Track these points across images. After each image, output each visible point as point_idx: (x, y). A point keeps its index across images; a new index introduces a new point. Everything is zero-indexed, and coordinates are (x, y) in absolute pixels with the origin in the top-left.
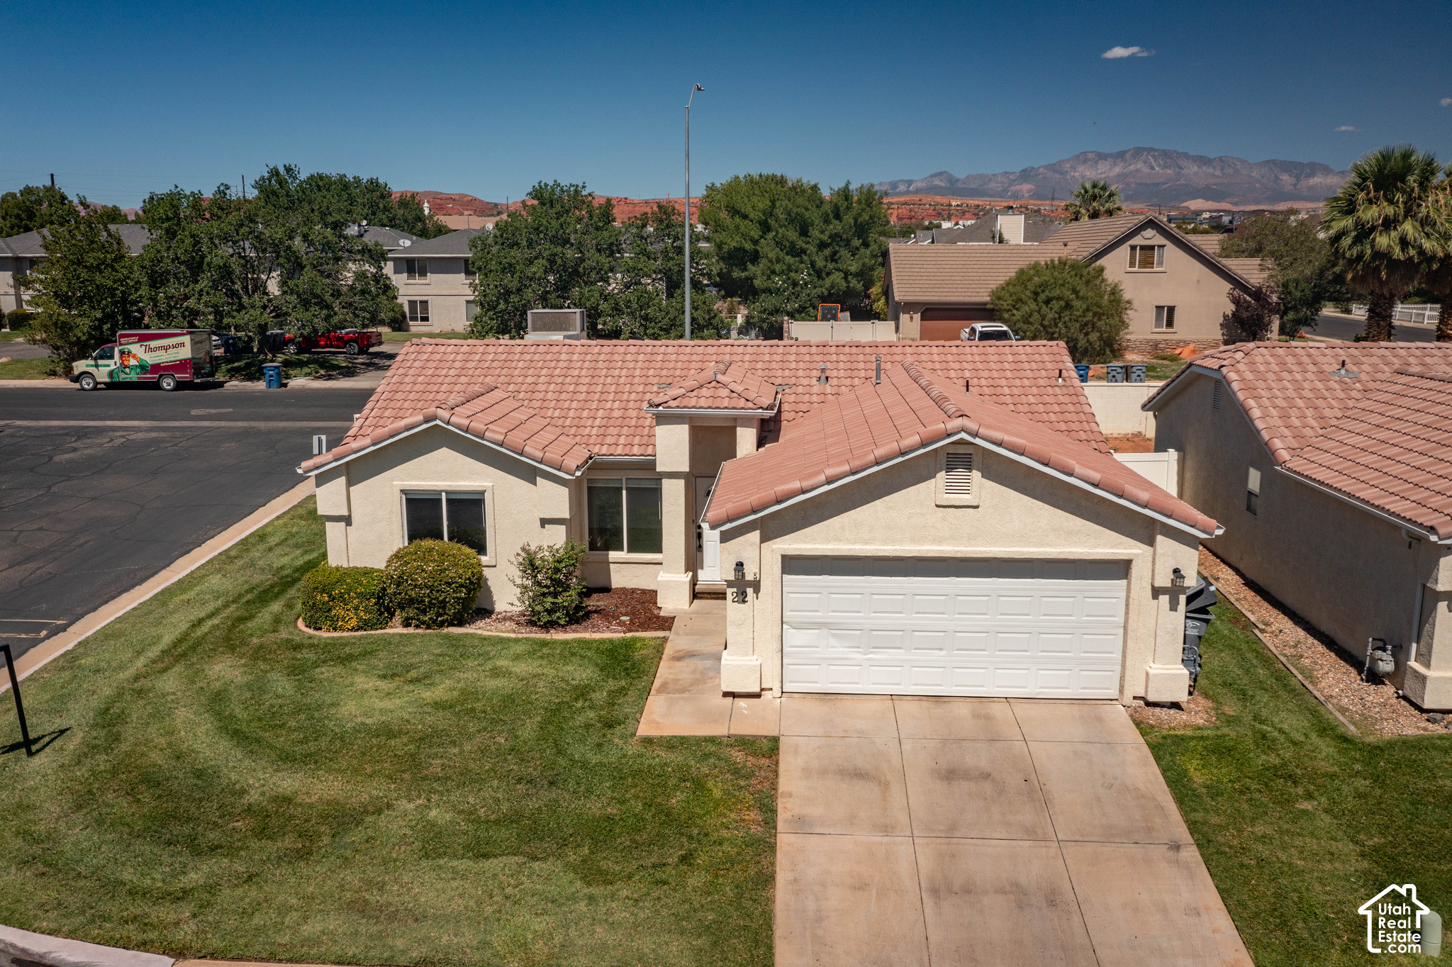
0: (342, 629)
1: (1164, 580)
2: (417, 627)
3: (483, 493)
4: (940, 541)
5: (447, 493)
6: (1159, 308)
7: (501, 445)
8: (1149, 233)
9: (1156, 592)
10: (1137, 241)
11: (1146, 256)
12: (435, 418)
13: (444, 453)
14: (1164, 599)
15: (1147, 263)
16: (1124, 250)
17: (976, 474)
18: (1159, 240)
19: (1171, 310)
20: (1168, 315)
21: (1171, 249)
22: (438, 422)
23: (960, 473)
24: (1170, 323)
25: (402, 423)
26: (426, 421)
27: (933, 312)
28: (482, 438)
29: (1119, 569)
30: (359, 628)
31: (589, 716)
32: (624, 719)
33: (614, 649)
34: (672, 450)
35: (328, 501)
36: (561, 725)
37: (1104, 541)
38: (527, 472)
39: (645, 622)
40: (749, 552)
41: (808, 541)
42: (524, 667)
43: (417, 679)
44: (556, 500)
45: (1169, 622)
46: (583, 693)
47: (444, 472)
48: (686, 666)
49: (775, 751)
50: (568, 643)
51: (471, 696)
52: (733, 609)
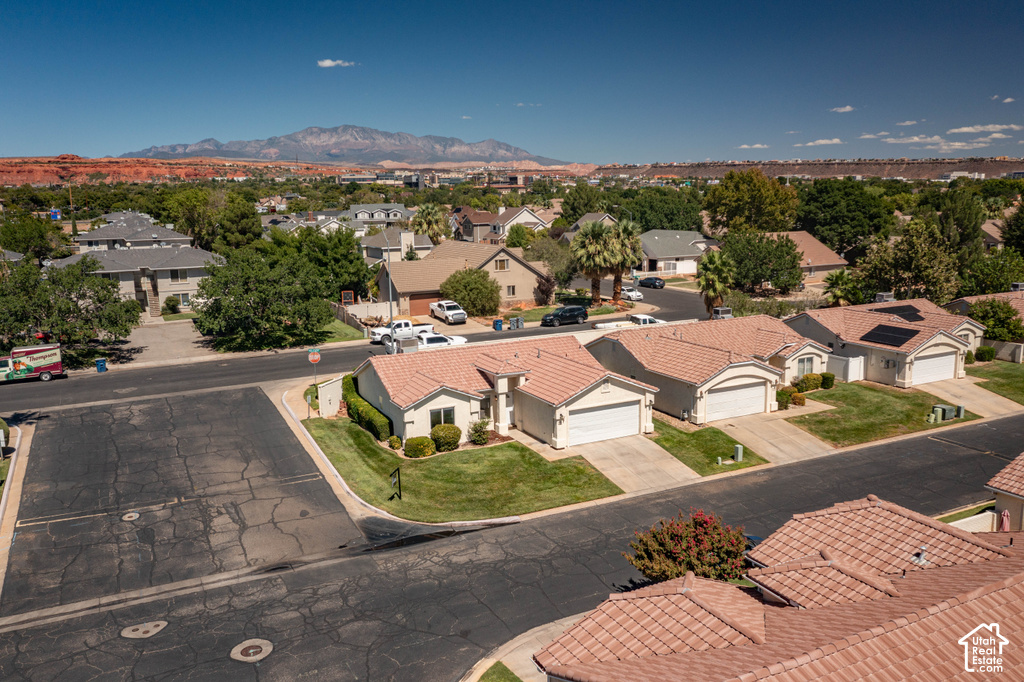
0: (427, 456)
1: (648, 403)
2: (447, 451)
3: (454, 407)
4: (602, 401)
5: (444, 408)
6: (509, 287)
7: (462, 392)
8: (502, 254)
9: (646, 406)
10: (498, 258)
11: (502, 264)
14: (648, 408)
15: (502, 267)
16: (493, 262)
17: (610, 385)
18: (506, 257)
19: (513, 287)
20: (512, 290)
21: (511, 261)
22: (444, 387)
23: (606, 385)
24: (513, 293)
25: (433, 389)
26: (441, 387)
27: (415, 296)
28: (457, 390)
29: (639, 402)
30: (432, 454)
31: (533, 460)
32: (542, 459)
33: (510, 446)
34: (503, 386)
35: (408, 417)
36: (530, 463)
37: (635, 396)
38: (467, 399)
39: (504, 439)
40: (563, 411)
41: (575, 406)
42: (497, 454)
43: (475, 462)
44: (476, 406)
45: (649, 413)
46: (523, 456)
47: (443, 403)
48: (535, 446)
49: (583, 458)
50: (495, 447)
51: (498, 462)
52: (558, 426)
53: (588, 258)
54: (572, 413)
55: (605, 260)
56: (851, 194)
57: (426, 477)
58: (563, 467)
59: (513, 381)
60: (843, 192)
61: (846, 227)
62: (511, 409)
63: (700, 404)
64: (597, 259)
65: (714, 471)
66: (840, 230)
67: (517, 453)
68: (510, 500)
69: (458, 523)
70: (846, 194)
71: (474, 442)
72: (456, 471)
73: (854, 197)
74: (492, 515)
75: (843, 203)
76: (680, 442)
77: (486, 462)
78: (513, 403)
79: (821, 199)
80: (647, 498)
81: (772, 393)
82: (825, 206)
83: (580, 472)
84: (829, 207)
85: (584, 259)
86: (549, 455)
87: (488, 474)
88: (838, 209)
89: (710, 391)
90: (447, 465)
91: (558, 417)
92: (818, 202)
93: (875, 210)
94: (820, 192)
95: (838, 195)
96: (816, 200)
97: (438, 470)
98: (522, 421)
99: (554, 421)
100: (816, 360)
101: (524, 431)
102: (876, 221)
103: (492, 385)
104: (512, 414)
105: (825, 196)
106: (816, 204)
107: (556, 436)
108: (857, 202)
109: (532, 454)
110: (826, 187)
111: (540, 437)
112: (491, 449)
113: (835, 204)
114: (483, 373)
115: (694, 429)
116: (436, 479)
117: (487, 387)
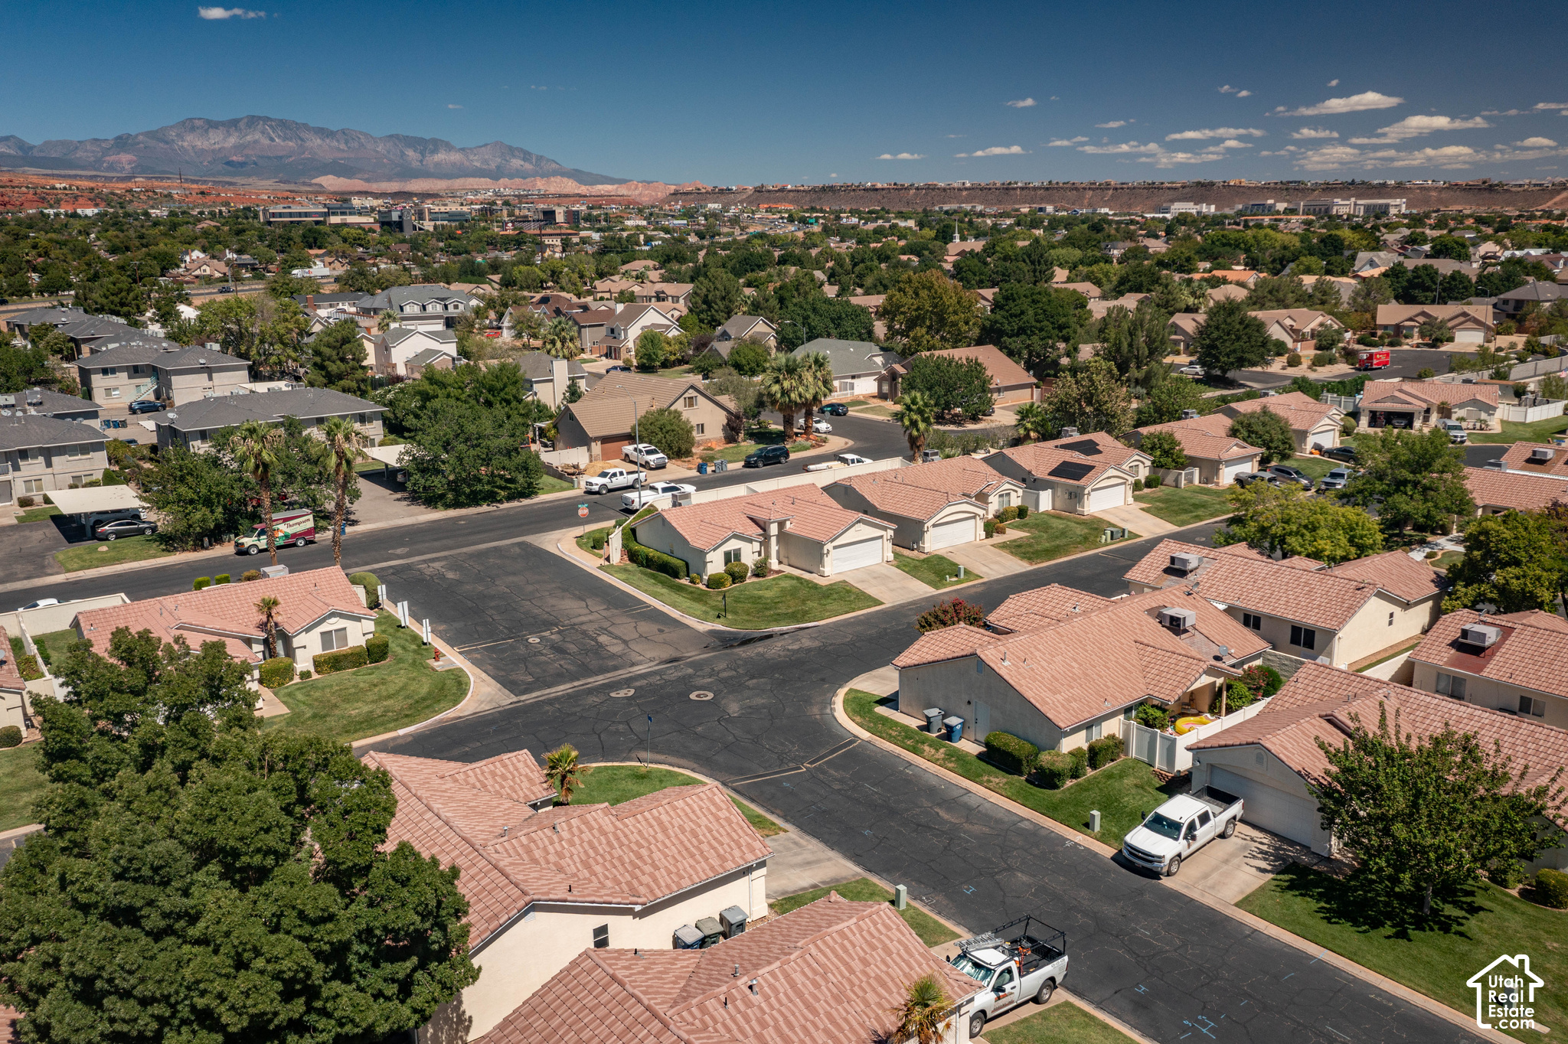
1: (889, 537)
3: (740, 548)
4: (857, 537)
5: (732, 550)
6: (699, 425)
8: (691, 391)
10: (686, 395)
11: (691, 402)
14: (889, 540)
15: (691, 404)
16: (681, 401)
18: (695, 394)
19: (703, 425)
20: (701, 428)
21: (700, 398)
23: (859, 524)
24: (702, 431)
27: (605, 440)
29: (881, 537)
31: (810, 585)
32: (817, 584)
33: (781, 577)
34: (774, 529)
35: (709, 557)
37: (879, 533)
38: (750, 541)
39: (775, 572)
40: (829, 546)
41: (837, 543)
42: (775, 583)
44: (756, 546)
45: (889, 546)
46: (801, 583)
47: (733, 545)
48: (806, 576)
49: (847, 582)
50: (771, 579)
51: (784, 588)
52: (825, 559)
53: (783, 394)
54: (835, 548)
58: (833, 589)
59: (781, 524)
60: (1030, 299)
61: (1035, 338)
62: (779, 547)
63: (927, 536)
64: (793, 395)
65: (945, 586)
66: (1028, 342)
67: (794, 581)
68: (805, 613)
69: (777, 629)
70: (1033, 301)
71: (757, 575)
73: (1042, 305)
74: (798, 622)
75: (1031, 312)
76: (915, 567)
77: (775, 589)
80: (902, 606)
81: (981, 525)
82: (1011, 316)
83: (848, 592)
84: (1016, 316)
85: (779, 395)
86: (822, 582)
87: (781, 596)
88: (1025, 318)
89: (934, 526)
91: (824, 551)
93: (1064, 320)
95: (1024, 304)
96: (1002, 308)
98: (788, 557)
99: (821, 555)
100: (1013, 494)
101: (790, 565)
102: (1065, 332)
103: (764, 530)
105: (1011, 304)
107: (823, 566)
109: (805, 581)
111: (807, 569)
112: (769, 580)
113: (1022, 313)
114: (752, 519)
115: (923, 556)
116: (744, 602)
117: (761, 531)
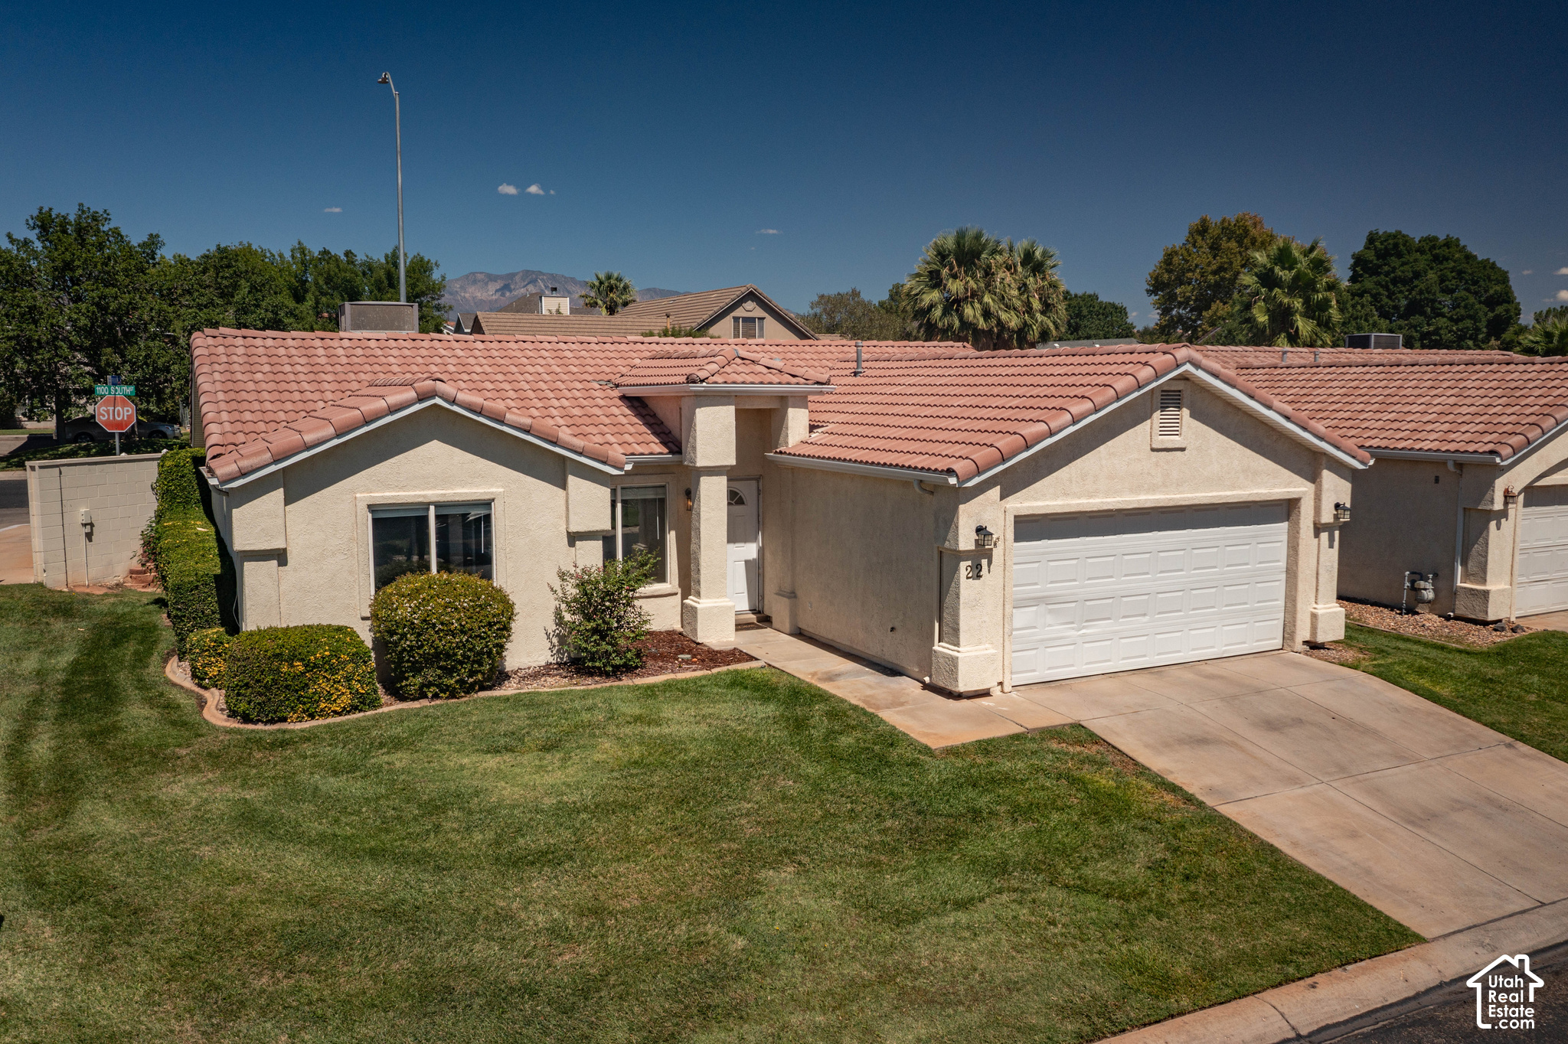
0: (323, 714)
1: (1327, 517)
2: (436, 696)
3: (487, 504)
4: (1153, 489)
5: (438, 505)
7: (527, 432)
8: (750, 305)
9: (1318, 529)
10: (739, 312)
11: (749, 328)
12: (433, 394)
13: (435, 448)
14: (1324, 536)
16: (727, 323)
17: (1186, 412)
18: (759, 312)
21: (770, 323)
22: (438, 401)
23: (1172, 411)
25: (381, 404)
26: (420, 400)
28: (502, 422)
29: (1285, 509)
30: (355, 708)
31: (845, 741)
32: (892, 738)
33: (738, 682)
34: (714, 437)
35: (251, 528)
36: (835, 756)
37: (1279, 482)
38: (552, 470)
39: (713, 657)
40: (990, 512)
41: (1046, 495)
42: (668, 711)
43: (548, 748)
44: (595, 505)
45: (1326, 560)
46: (799, 725)
47: (433, 476)
48: (857, 687)
49: (1095, 739)
50: (668, 686)
51: (670, 747)
52: (967, 588)
53: (946, 311)
55: (987, 314)
56: (1447, 259)
57: (248, 820)
58: (1008, 779)
59: (759, 421)
60: (1429, 256)
62: (750, 551)
63: (1498, 543)
66: (1425, 329)
67: (771, 709)
70: (1436, 259)
71: (577, 665)
72: (429, 790)
73: (1452, 264)
77: (607, 749)
78: (760, 524)
79: (1386, 268)
85: (937, 313)
86: (921, 721)
87: (602, 809)
88: (1422, 286)
89: (1531, 492)
90: (400, 760)
91: (966, 541)
92: (1378, 274)
94: (1383, 255)
96: (1374, 271)
97: (332, 784)
98: (792, 595)
99: (945, 562)
101: (800, 634)
103: (675, 441)
104: (755, 571)
106: (1375, 278)
107: (952, 635)
108: (1460, 272)
109: (840, 713)
110: (1396, 245)
111: (873, 650)
112: (650, 691)
114: (638, 405)
115: (1484, 638)
116: (296, 837)
117: (655, 448)
